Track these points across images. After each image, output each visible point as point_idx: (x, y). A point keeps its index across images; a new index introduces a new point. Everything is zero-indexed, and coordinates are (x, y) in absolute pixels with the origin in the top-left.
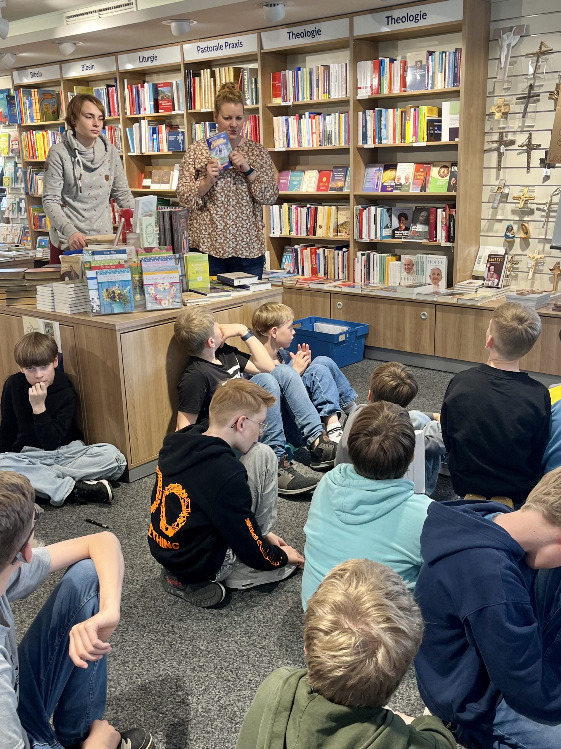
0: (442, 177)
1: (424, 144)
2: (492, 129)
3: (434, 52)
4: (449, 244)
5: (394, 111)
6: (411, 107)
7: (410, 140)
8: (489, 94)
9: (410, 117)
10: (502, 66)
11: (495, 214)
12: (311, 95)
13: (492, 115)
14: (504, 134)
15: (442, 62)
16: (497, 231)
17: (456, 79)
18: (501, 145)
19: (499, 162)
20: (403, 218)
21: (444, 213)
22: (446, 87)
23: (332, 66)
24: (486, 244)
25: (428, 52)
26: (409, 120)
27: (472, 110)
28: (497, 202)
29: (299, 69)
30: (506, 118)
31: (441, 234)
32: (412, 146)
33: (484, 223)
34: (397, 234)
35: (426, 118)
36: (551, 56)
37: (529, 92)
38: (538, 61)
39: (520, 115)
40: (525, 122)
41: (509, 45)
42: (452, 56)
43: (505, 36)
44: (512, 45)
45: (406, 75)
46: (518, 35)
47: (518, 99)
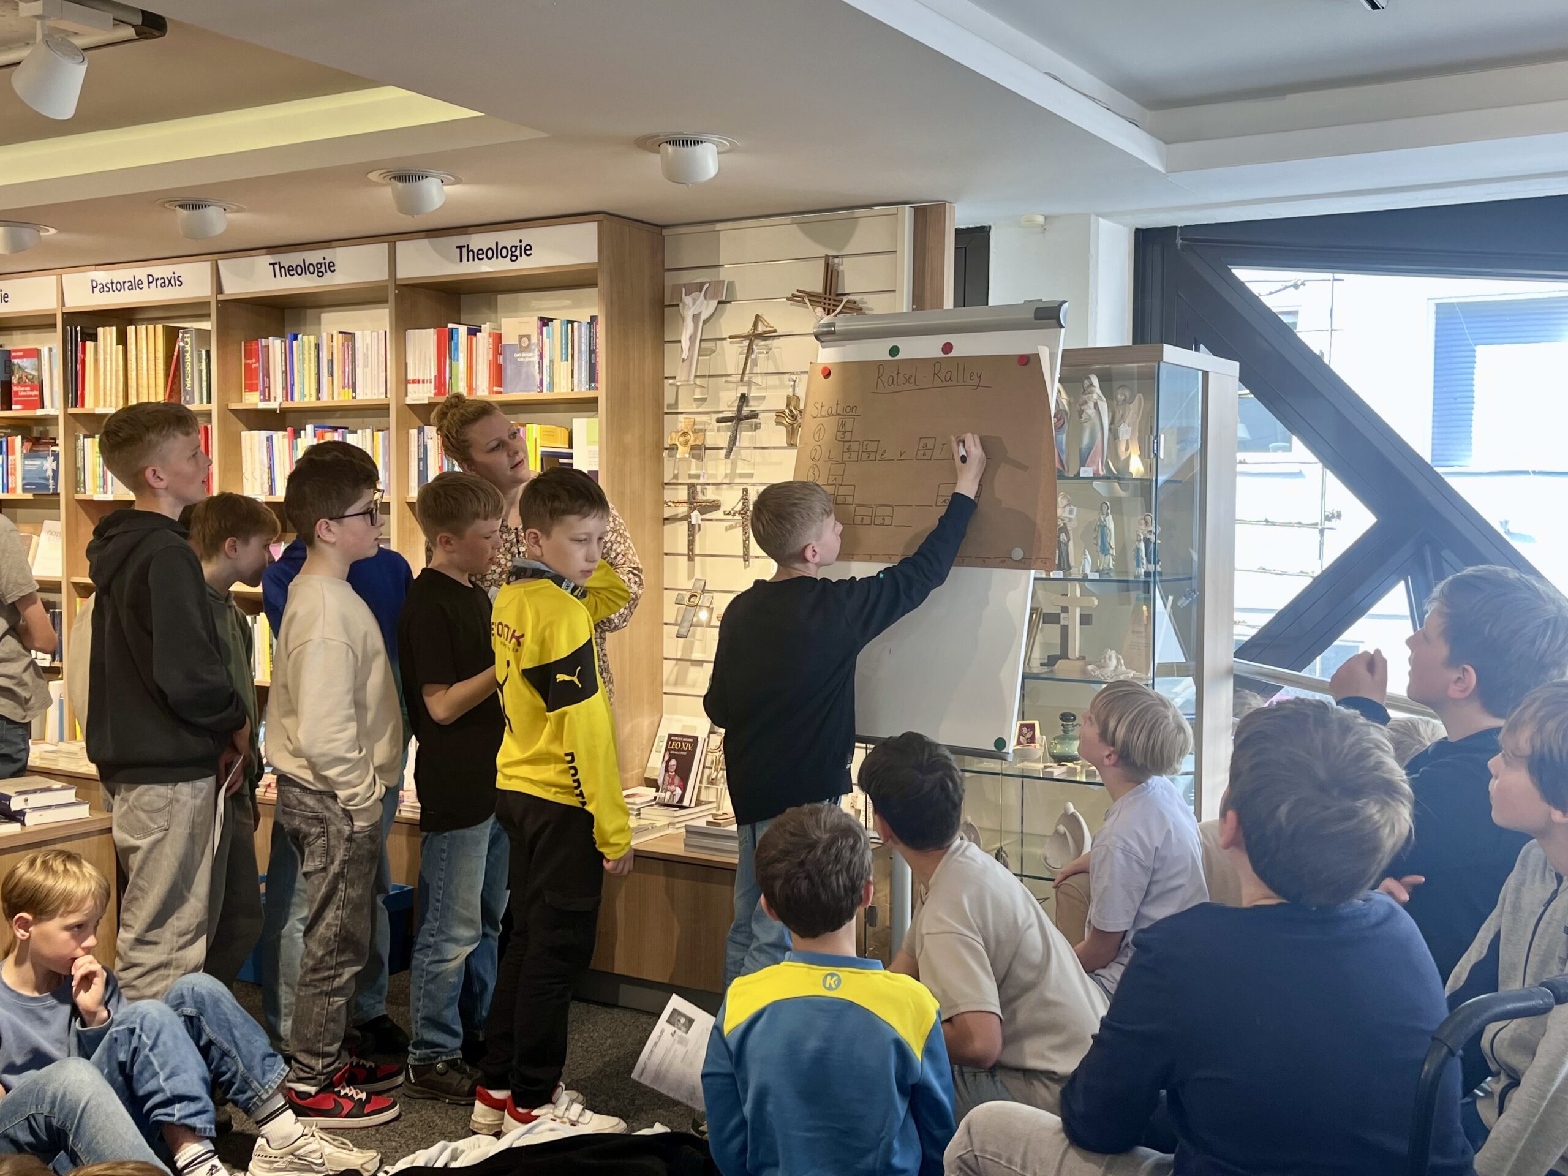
2: (676, 476)
3: (552, 320)
8: (668, 408)
10: (685, 355)
11: (690, 648)
12: (318, 391)
13: (673, 449)
14: (699, 488)
15: (568, 343)
16: (692, 685)
17: (593, 377)
18: (691, 510)
19: (691, 543)
22: (576, 390)
23: (358, 334)
24: (674, 712)
25: (541, 319)
27: (628, 439)
28: (686, 624)
29: (296, 338)
30: (699, 457)
33: (668, 666)
35: (540, 450)
36: (775, 343)
37: (740, 409)
38: (750, 350)
39: (724, 452)
40: (734, 465)
41: (696, 317)
42: (585, 330)
43: (688, 300)
44: (704, 317)
45: (501, 360)
46: (713, 298)
47: (719, 421)
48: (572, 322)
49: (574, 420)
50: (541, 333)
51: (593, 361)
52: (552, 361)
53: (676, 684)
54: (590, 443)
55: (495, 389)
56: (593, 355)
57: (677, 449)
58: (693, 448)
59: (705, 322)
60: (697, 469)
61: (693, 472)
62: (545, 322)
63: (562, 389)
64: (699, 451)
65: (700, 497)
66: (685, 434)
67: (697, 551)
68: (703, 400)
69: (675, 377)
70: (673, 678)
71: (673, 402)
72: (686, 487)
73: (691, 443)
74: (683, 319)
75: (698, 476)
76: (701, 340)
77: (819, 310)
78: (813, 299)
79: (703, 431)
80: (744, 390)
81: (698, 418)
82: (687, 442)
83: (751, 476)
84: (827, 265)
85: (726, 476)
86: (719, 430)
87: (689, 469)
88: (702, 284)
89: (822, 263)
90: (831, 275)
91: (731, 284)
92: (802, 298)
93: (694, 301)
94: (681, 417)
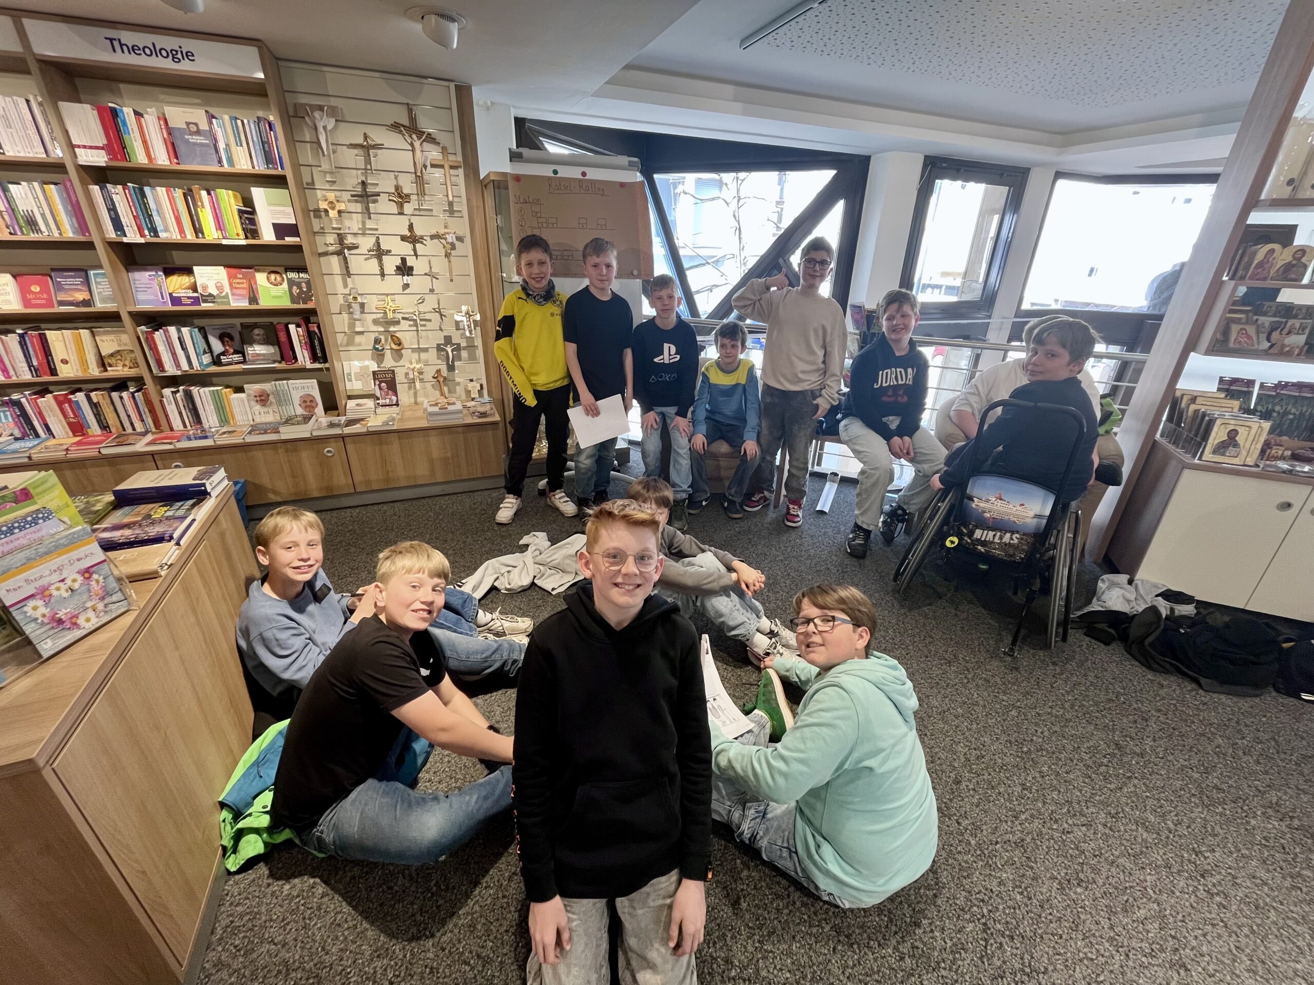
0: (276, 285)
1: (243, 242)
4: (317, 366)
5: (168, 191)
6: (200, 189)
9: (202, 202)
14: (342, 235)
18: (342, 249)
19: (346, 267)
20: (227, 339)
21: (300, 329)
22: (256, 168)
24: (349, 360)
26: (203, 206)
30: (342, 217)
31: (303, 355)
34: (224, 359)
36: (379, 151)
37: (365, 190)
41: (325, 128)
43: (316, 115)
44: (330, 128)
45: (174, 139)
46: (332, 117)
47: (352, 196)
48: (241, 119)
49: (253, 189)
50: (210, 123)
52: (227, 145)
53: (347, 345)
54: (270, 205)
55: (175, 161)
57: (328, 211)
58: (339, 212)
59: (332, 132)
60: (341, 224)
61: (335, 226)
62: (213, 115)
63: (243, 166)
64: (342, 214)
65: (346, 241)
66: (331, 202)
67: (352, 273)
68: (334, 182)
69: (319, 166)
70: (345, 342)
71: (310, 181)
73: (337, 208)
74: (319, 129)
75: (342, 229)
76: (332, 144)
77: (411, 136)
78: (403, 128)
79: (342, 201)
80: (364, 179)
81: (338, 193)
82: (334, 208)
83: (377, 229)
84: (408, 109)
85: (359, 229)
86: (354, 202)
87: (331, 223)
88: (321, 106)
89: (405, 106)
90: (412, 116)
91: (340, 109)
92: (396, 127)
93: (320, 117)
94: (318, 191)
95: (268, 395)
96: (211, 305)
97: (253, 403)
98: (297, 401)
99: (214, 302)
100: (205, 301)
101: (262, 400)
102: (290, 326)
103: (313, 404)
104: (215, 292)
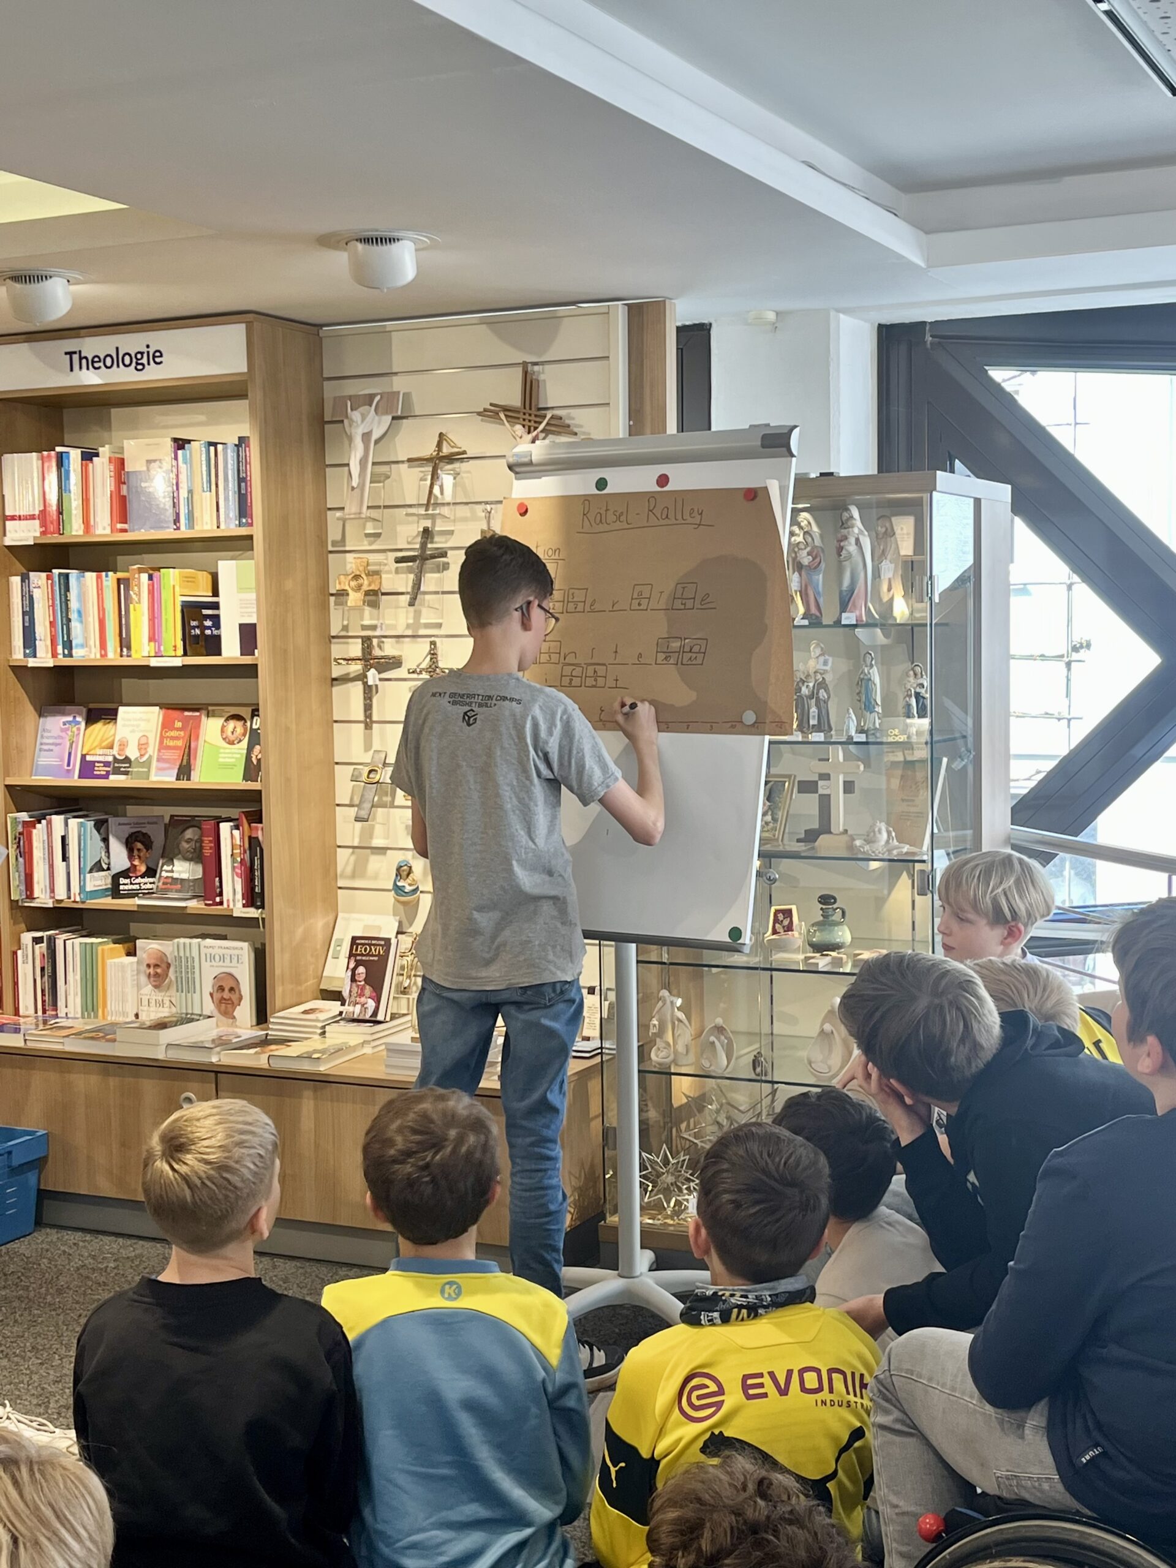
0: (232, 743)
1: (178, 662)
2: (345, 628)
3: (189, 442)
4: (252, 913)
5: (99, 578)
6: (141, 571)
7: (142, 653)
8: (333, 546)
9: (139, 595)
10: (355, 484)
11: (369, 833)
13: (342, 595)
14: (375, 641)
15: (213, 467)
16: (375, 877)
17: (244, 510)
18: (367, 668)
19: (368, 708)
20: (139, 845)
21: (236, 833)
22: (222, 526)
24: (351, 910)
25: (175, 440)
26: (139, 602)
27: (289, 584)
28: (367, 805)
30: (375, 605)
31: (232, 887)
32: (148, 666)
33: (343, 855)
34: (125, 885)
35: (180, 599)
36: (464, 466)
37: (423, 546)
38: (434, 476)
39: (406, 599)
40: (417, 615)
41: (366, 436)
42: (231, 454)
43: (356, 416)
44: (375, 436)
45: (124, 492)
46: (387, 413)
47: (399, 560)
48: (215, 444)
49: (220, 563)
50: (176, 458)
51: (243, 492)
52: (190, 492)
53: (353, 876)
54: (241, 589)
55: (119, 526)
56: (243, 484)
57: (348, 595)
58: (367, 593)
59: (377, 442)
60: (371, 619)
61: (366, 622)
62: (180, 444)
63: (205, 526)
64: (373, 597)
65: (377, 652)
66: (357, 577)
67: (375, 718)
68: (377, 535)
69: (343, 509)
70: (349, 869)
71: (339, 537)
72: (360, 640)
73: (365, 588)
74: (350, 439)
75: (374, 628)
76: (374, 464)
77: (519, 428)
78: (511, 414)
79: (377, 573)
80: (428, 523)
81: (373, 558)
82: (359, 587)
83: (439, 626)
84: (525, 373)
85: (408, 626)
86: (397, 571)
87: (362, 619)
88: (371, 397)
89: (520, 370)
90: (530, 386)
91: (407, 395)
92: (494, 413)
93: (364, 417)
94: (349, 557)
95: (169, 965)
96: (123, 777)
97: (143, 979)
98: (208, 986)
99: (126, 773)
100: (117, 771)
101: (156, 975)
102: (222, 825)
103: (234, 997)
104: (132, 753)
